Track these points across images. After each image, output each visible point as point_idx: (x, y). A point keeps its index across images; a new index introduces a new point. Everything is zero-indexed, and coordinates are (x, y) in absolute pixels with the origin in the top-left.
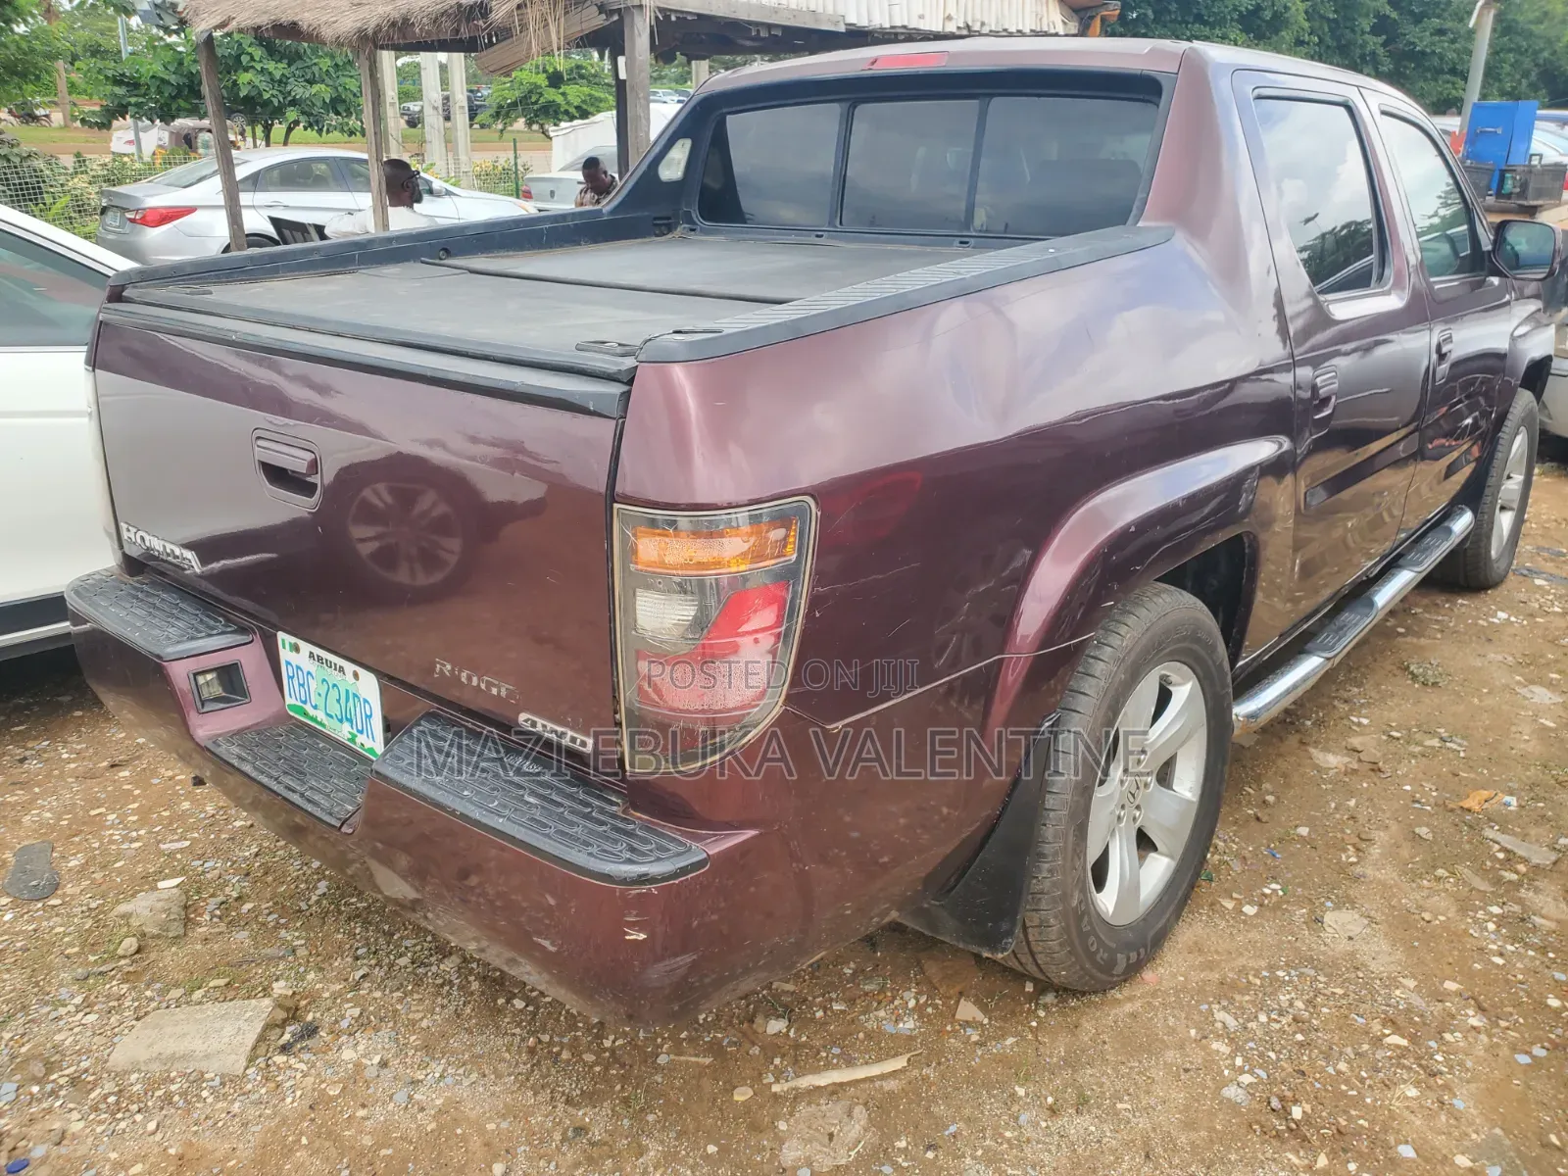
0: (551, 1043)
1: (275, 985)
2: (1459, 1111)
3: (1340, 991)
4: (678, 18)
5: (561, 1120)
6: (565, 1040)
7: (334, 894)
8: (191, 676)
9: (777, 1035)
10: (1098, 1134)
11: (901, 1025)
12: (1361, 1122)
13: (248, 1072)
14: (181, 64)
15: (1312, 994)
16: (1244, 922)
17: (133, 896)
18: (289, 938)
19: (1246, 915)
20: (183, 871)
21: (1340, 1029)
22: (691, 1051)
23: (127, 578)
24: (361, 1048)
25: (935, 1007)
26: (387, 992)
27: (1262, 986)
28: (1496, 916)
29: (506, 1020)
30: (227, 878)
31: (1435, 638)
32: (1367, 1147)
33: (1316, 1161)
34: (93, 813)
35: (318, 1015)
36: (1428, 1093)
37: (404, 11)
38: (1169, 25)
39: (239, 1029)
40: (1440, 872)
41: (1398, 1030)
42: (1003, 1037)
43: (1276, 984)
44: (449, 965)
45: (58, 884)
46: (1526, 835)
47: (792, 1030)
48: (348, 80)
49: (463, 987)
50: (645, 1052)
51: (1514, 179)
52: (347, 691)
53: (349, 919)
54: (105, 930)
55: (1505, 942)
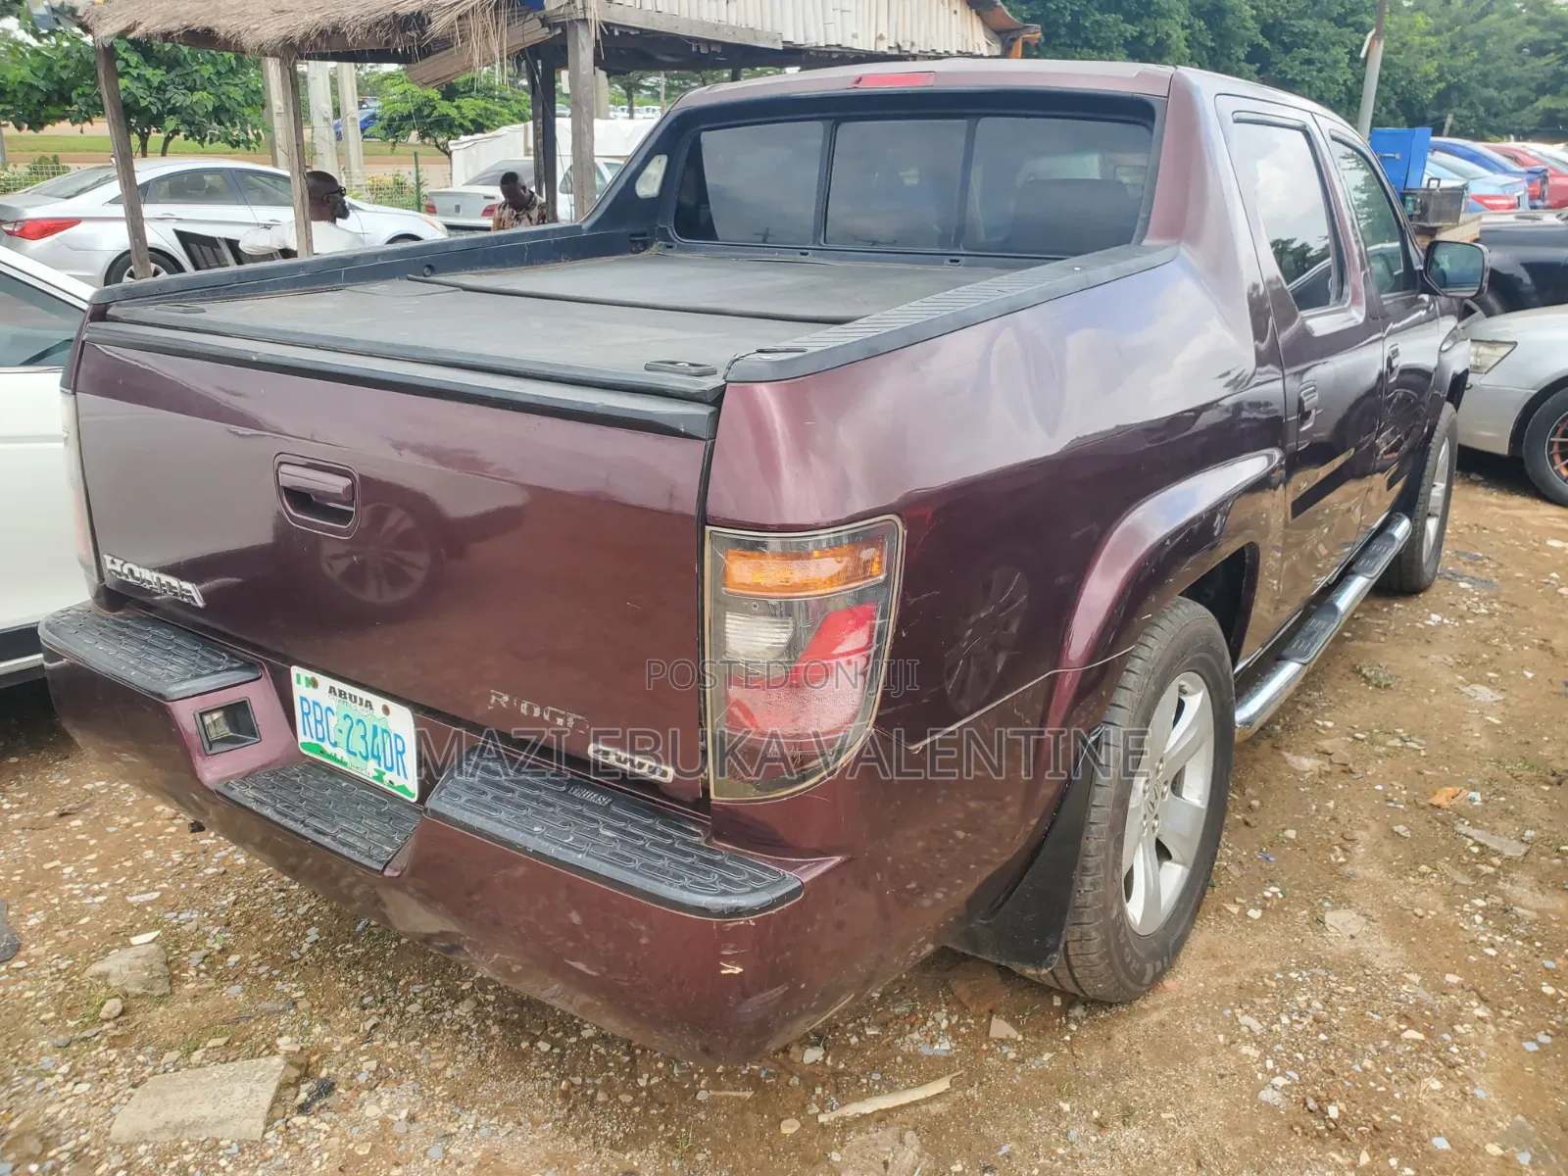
0: (583, 1086)
1: (279, 1041)
2: (1482, 1101)
3: (1352, 990)
4: (620, 32)
5: (608, 1165)
6: (599, 1081)
7: (326, 940)
8: (198, 716)
9: (814, 1064)
10: (1147, 1145)
11: (937, 1047)
12: (1394, 1117)
13: (267, 1136)
14: (50, 69)
15: (1326, 993)
16: (1251, 926)
17: (106, 953)
18: (287, 990)
19: (1251, 919)
20: (157, 925)
21: (1359, 1026)
22: (730, 1085)
23: (105, 613)
24: (385, 1103)
25: (968, 1026)
26: (403, 1041)
27: (1278, 987)
28: (1481, 908)
29: (533, 1064)
30: (206, 929)
31: (1379, 642)
32: (1404, 1142)
33: (1358, 1159)
34: (47, 866)
35: (333, 1070)
36: (1451, 1084)
37: (334, 20)
38: (1059, 48)
39: (252, 1091)
40: (1424, 868)
41: (1412, 1025)
42: (1039, 1054)
43: (1292, 987)
44: (464, 1009)
45: (20, 945)
46: (1494, 829)
47: (829, 1058)
48: (232, 88)
49: (483, 1032)
50: (684, 1089)
51: (1415, 201)
52: (375, 727)
53: (349, 966)
54: (80, 993)
55: (1494, 934)
